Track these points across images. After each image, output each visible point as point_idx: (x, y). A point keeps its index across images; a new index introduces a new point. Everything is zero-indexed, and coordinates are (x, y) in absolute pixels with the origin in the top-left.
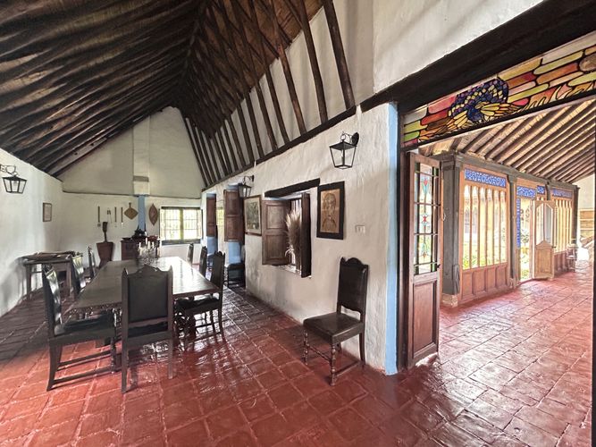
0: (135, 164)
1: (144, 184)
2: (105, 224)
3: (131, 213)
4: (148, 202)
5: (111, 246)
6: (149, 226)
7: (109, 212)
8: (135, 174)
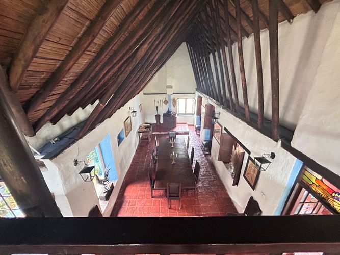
0: (167, 80)
1: (170, 89)
2: (157, 107)
3: (166, 102)
4: (172, 97)
5: (159, 116)
6: (173, 107)
7: (158, 102)
8: (167, 85)
